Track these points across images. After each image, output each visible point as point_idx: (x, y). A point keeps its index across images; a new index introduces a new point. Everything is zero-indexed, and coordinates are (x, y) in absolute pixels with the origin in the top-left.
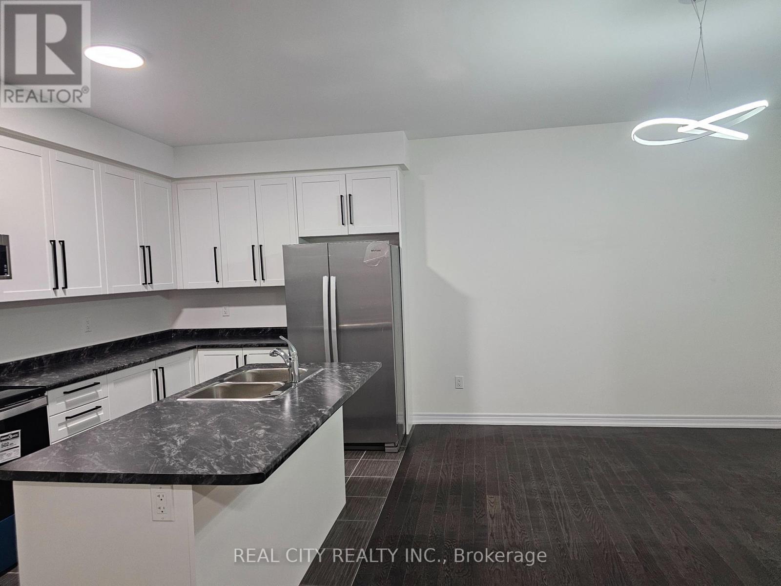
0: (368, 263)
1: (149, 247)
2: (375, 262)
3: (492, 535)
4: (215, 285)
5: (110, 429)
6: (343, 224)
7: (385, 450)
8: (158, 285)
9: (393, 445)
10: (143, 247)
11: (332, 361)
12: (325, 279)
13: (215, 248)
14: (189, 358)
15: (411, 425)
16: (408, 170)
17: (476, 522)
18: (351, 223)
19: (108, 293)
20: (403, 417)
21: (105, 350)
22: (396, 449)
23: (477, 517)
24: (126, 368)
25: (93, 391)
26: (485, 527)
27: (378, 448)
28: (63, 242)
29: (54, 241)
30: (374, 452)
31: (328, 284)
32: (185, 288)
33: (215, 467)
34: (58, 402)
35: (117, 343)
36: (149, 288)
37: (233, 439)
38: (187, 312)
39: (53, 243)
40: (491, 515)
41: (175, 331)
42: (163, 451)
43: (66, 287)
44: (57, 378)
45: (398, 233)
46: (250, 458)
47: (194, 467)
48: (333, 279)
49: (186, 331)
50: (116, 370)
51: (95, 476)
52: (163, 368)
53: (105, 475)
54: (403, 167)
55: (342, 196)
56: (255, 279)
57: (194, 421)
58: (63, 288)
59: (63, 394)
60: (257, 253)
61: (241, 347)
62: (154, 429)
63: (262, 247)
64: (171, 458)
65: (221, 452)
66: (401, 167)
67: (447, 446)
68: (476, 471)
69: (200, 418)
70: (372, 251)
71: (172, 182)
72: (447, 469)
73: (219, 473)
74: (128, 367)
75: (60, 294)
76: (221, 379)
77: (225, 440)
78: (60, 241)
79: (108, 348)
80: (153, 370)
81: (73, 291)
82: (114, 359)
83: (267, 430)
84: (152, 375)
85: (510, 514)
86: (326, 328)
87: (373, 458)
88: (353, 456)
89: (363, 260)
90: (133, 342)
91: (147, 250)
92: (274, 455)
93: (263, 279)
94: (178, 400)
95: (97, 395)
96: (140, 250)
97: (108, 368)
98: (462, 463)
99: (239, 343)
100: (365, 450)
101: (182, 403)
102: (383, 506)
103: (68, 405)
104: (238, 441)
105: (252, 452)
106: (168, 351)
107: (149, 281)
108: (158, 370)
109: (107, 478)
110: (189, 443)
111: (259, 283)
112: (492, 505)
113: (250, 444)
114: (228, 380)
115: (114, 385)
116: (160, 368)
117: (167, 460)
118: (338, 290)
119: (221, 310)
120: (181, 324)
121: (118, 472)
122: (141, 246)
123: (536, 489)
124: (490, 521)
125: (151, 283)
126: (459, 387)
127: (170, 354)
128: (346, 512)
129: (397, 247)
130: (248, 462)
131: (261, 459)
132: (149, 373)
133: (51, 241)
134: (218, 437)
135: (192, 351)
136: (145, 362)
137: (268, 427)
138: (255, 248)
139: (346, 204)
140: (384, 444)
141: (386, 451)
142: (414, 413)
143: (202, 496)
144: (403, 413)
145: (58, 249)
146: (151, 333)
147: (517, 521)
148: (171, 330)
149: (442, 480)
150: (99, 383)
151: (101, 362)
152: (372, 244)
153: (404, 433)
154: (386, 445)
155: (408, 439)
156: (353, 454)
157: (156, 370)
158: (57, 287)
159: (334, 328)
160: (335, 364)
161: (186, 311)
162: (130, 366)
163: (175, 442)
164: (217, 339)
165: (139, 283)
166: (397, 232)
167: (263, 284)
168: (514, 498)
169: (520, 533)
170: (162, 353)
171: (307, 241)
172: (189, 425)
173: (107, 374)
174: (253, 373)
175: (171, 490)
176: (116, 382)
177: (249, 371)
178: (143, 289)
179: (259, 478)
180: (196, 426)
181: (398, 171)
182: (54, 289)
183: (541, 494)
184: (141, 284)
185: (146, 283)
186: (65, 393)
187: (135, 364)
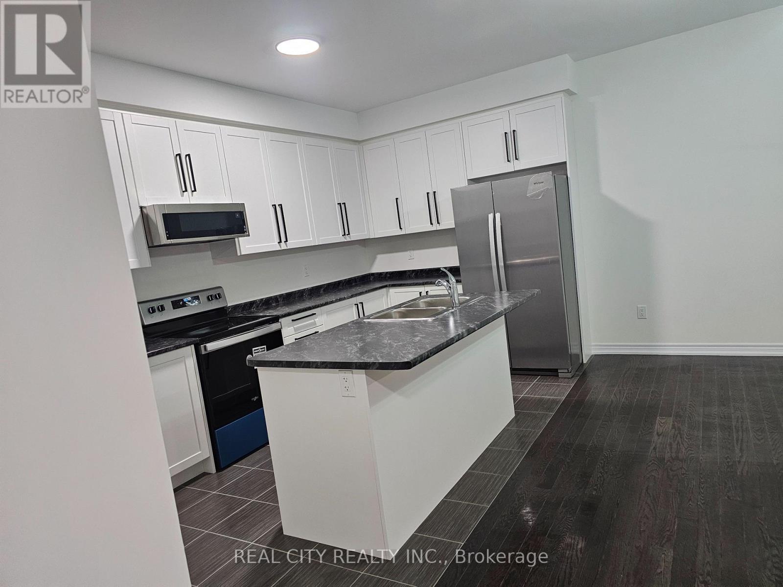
0: (531, 197)
1: (344, 203)
2: (538, 195)
3: (655, 449)
4: (399, 233)
5: (316, 338)
6: (508, 161)
7: (558, 376)
8: (354, 236)
9: (566, 371)
10: (340, 204)
11: (501, 290)
12: (491, 216)
13: (397, 199)
14: (383, 295)
15: (588, 355)
16: (576, 94)
17: (641, 437)
18: (516, 159)
19: (317, 244)
20: (579, 347)
21: (320, 291)
22: (569, 375)
23: (642, 433)
24: (334, 303)
25: (311, 320)
26: (650, 442)
27: (553, 373)
28: (281, 205)
29: (275, 205)
30: (548, 377)
31: (495, 221)
32: (377, 237)
33: (379, 358)
34: (289, 327)
35: (329, 285)
36: (348, 239)
37: (396, 343)
38: (381, 258)
39: (274, 206)
40: (658, 433)
41: (373, 274)
42: (347, 350)
43: (287, 241)
44: (287, 310)
45: (565, 163)
46: (403, 354)
47: (365, 358)
48: (498, 215)
49: (381, 274)
50: (327, 304)
51: (303, 363)
52: (362, 303)
53: (309, 362)
54: (569, 92)
55: (506, 133)
56: (431, 224)
57: (372, 333)
58: (285, 242)
59: (291, 321)
60: (432, 198)
61: (423, 284)
62: (344, 338)
63: (436, 194)
64: (351, 353)
65: (385, 351)
66: (566, 93)
67: (625, 374)
68: (652, 396)
69: (377, 331)
70: (535, 184)
71: (359, 144)
72: (620, 392)
73: (381, 361)
74: (336, 302)
75: (284, 246)
76: (400, 306)
77: (390, 343)
78: (279, 205)
79: (322, 289)
80: (355, 304)
81: (292, 243)
82: (326, 296)
83: (422, 337)
84: (355, 308)
85: (680, 433)
86: (494, 264)
87: (546, 382)
88: (528, 380)
89: (527, 194)
90: (341, 284)
91: (343, 206)
92: (421, 352)
93: (438, 223)
94: (365, 320)
95: (315, 323)
96: (338, 207)
97: (321, 303)
98: (638, 389)
99: (421, 281)
100: (539, 375)
101: (367, 322)
102: (549, 420)
103: (295, 330)
104: (399, 344)
105: (407, 350)
106: (366, 289)
107: (347, 233)
108: (359, 305)
109: (311, 365)
110: (364, 345)
111: (436, 227)
112: (662, 425)
113: (407, 345)
114: (404, 307)
115: (327, 315)
116: (360, 303)
117: (349, 355)
118: (503, 227)
119: (407, 254)
120: (377, 269)
121: (317, 361)
122: (338, 204)
123: (716, 413)
124: (656, 437)
125: (349, 234)
126: (641, 317)
127: (367, 292)
128: (516, 421)
129: (565, 176)
130: (401, 356)
131: (412, 354)
132: (353, 307)
133: (273, 205)
134: (386, 342)
135: (384, 290)
136: (348, 298)
137: (424, 336)
138: (430, 195)
139: (511, 140)
140: (557, 370)
141: (560, 376)
142: (593, 344)
143: (373, 380)
144: (578, 343)
145: (278, 210)
146: (354, 276)
147: (686, 439)
148: (369, 274)
149: (612, 402)
150: (315, 314)
151: (317, 299)
152: (534, 177)
153: (581, 362)
154: (559, 371)
155: (585, 367)
156: (527, 378)
157: (357, 305)
158: (280, 242)
159: (501, 264)
160: (505, 294)
161: (379, 257)
162: (337, 301)
163: (356, 345)
164: (406, 279)
165: (340, 235)
166: (565, 161)
167: (439, 228)
168: (688, 420)
169: (686, 449)
170: (361, 291)
171: (474, 181)
172: (368, 335)
173: (320, 307)
174: (425, 302)
175: (351, 374)
176: (328, 313)
177: (422, 300)
178: (343, 239)
179: (408, 365)
180: (373, 335)
181: (563, 98)
182: (279, 243)
183: (721, 418)
184: (341, 236)
185: (345, 235)
186: (293, 320)
187: (341, 300)
